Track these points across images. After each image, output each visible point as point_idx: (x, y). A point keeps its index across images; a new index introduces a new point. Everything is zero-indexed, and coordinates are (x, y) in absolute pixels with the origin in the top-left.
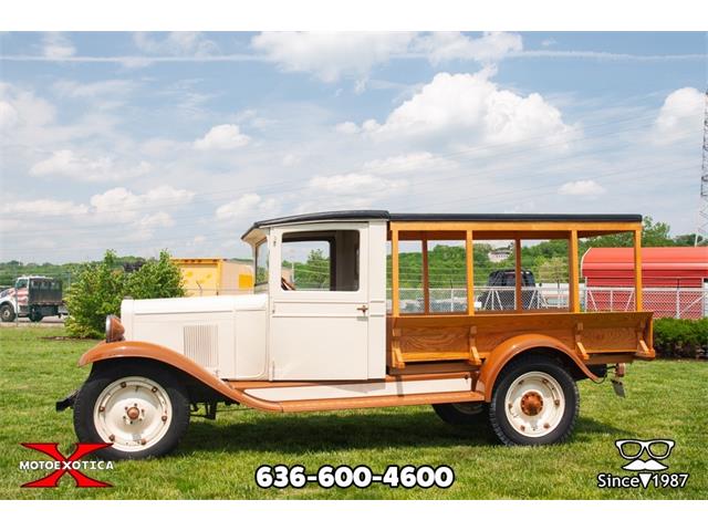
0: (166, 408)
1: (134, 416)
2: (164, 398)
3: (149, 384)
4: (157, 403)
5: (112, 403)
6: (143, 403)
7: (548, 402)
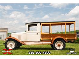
0: (14, 44)
1: (11, 45)
2: (14, 43)
3: (13, 41)
4: (13, 44)
5: (9, 44)
6: (12, 44)
7: (61, 45)
